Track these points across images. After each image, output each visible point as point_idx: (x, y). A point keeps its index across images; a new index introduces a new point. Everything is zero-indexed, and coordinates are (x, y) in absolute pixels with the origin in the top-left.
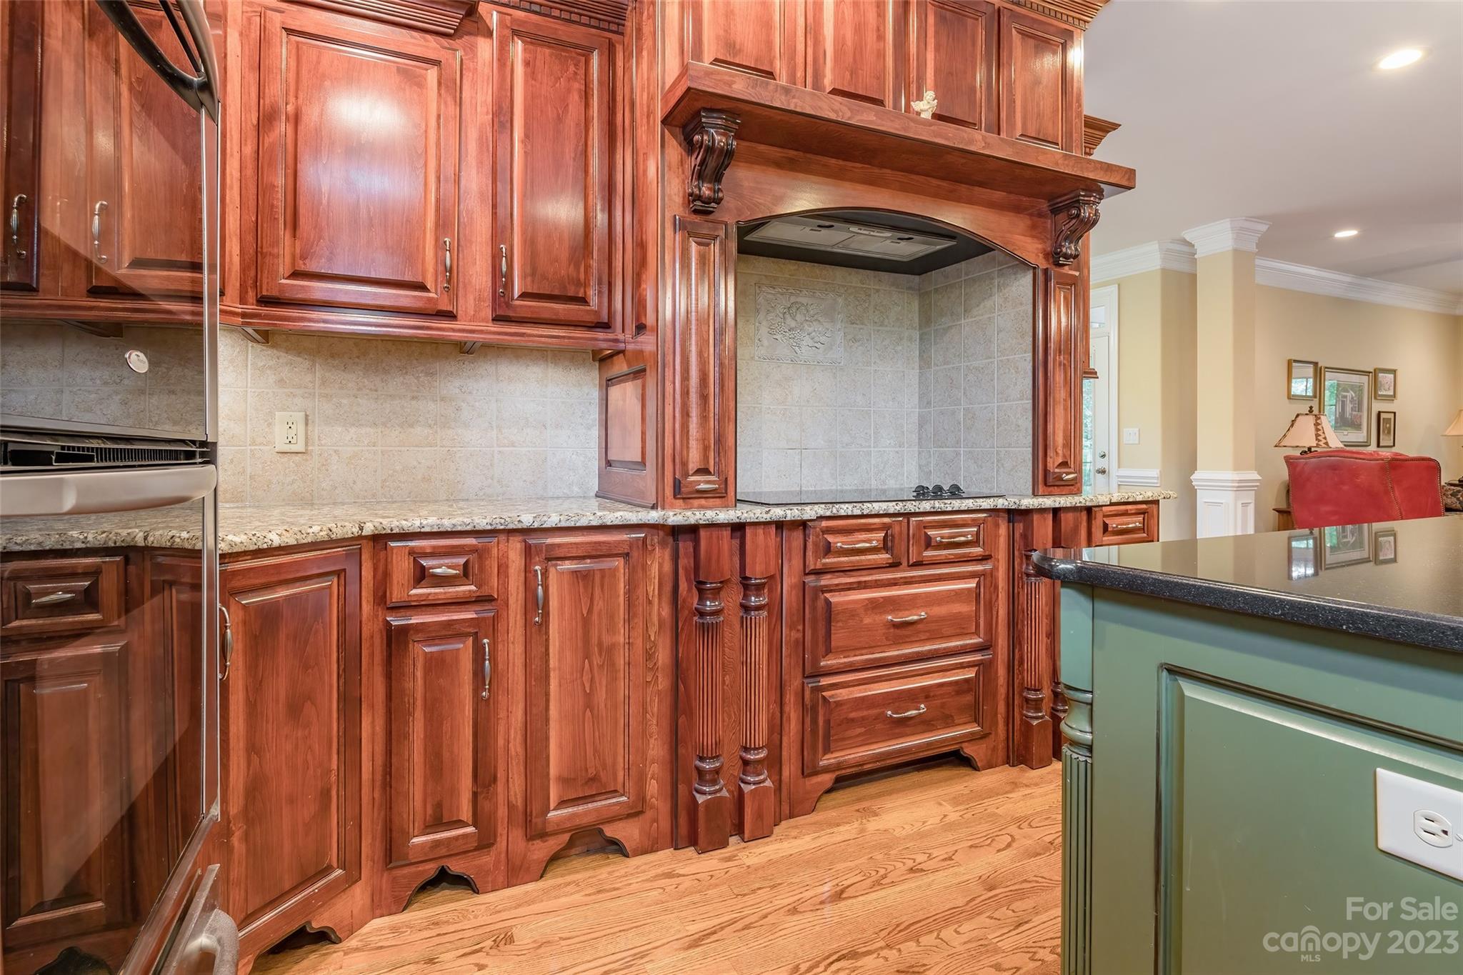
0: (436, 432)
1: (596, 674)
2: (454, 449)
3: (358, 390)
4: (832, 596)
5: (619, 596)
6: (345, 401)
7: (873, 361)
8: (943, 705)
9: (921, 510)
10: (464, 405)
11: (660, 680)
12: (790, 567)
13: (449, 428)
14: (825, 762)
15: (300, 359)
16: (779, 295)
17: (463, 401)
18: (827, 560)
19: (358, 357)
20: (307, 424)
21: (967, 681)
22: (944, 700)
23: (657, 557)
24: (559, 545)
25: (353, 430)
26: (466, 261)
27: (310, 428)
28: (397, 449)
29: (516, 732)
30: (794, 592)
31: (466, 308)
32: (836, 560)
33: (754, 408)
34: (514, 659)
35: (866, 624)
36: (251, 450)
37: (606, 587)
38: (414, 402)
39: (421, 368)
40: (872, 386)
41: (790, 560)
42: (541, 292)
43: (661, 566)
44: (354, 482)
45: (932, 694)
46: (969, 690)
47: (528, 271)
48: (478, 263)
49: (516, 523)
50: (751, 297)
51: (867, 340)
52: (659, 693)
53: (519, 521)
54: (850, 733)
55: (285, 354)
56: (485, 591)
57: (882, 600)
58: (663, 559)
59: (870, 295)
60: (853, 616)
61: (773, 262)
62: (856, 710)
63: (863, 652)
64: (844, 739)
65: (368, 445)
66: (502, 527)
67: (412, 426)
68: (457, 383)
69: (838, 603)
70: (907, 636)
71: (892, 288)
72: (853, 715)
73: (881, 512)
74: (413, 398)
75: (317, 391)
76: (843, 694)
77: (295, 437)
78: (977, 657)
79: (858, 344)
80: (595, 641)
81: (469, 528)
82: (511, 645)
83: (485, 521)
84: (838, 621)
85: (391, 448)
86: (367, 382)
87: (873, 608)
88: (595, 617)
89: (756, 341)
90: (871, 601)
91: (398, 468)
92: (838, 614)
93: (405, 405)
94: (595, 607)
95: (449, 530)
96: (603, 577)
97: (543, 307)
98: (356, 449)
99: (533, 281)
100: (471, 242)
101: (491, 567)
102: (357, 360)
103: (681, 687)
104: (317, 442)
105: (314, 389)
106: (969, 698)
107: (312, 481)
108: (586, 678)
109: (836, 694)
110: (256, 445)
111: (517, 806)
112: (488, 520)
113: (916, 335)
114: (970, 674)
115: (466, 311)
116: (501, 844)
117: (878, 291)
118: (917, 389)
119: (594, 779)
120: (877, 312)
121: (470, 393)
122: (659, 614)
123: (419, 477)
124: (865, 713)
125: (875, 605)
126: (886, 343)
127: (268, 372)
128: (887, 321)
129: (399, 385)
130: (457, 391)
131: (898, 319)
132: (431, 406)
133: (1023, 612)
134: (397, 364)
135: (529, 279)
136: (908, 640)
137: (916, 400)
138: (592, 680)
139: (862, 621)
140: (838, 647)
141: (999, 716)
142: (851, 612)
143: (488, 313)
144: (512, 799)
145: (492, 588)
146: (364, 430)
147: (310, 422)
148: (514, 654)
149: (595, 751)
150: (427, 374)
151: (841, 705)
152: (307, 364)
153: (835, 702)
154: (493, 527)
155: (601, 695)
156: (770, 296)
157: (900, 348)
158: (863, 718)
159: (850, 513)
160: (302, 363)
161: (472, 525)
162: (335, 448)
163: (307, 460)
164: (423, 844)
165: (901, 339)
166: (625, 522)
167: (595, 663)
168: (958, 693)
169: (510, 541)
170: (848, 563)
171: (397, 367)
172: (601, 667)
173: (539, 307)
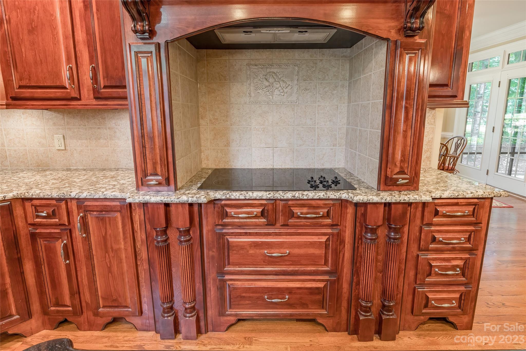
0: (108, 141)
1: (112, 260)
2: (115, 148)
3: (80, 125)
4: (231, 238)
5: (119, 229)
6: (75, 130)
7: (317, 100)
8: (301, 298)
9: (285, 198)
10: (117, 130)
11: (144, 265)
12: (207, 221)
13: (112, 140)
14: (229, 312)
15: (59, 115)
16: (260, 69)
17: (117, 129)
18: (226, 220)
19: (78, 113)
20: (64, 139)
21: (318, 288)
22: (302, 296)
23: (137, 212)
24: (89, 206)
25: (79, 141)
26: (81, 73)
27: (66, 141)
28: (95, 148)
29: (85, 276)
30: (210, 234)
31: (84, 95)
32: (231, 220)
33: (247, 128)
34: (80, 249)
35: (251, 253)
36: (49, 149)
37: (111, 224)
38: (99, 130)
39: (100, 116)
40: (317, 114)
41: (207, 218)
42: (112, 85)
43: (140, 216)
44: (83, 161)
45: (293, 292)
46: (319, 294)
47: (105, 75)
48: (86, 74)
49: (68, 196)
50: (244, 72)
51: (314, 89)
52: (144, 270)
53: (70, 195)
54: (242, 302)
55: (54, 113)
56: (62, 222)
57: (261, 243)
58: (141, 213)
59: (316, 64)
60: (242, 248)
61: (256, 52)
62: (246, 293)
63: (250, 266)
64: (239, 305)
65: (85, 147)
66: (63, 197)
67: (99, 139)
68: (114, 122)
69: (233, 242)
70: (278, 262)
71: (331, 58)
72: (244, 295)
73: (258, 198)
74: (99, 128)
75: (66, 127)
76: (239, 284)
77: (61, 144)
78: (326, 277)
79: (308, 91)
80: (109, 246)
81: (50, 197)
82: (78, 243)
83: (56, 194)
84: (233, 251)
85: (93, 148)
86: (82, 123)
87: (255, 246)
88: (108, 237)
89: (248, 94)
90: (254, 242)
91: (97, 155)
92: (233, 247)
93: (96, 131)
94: (108, 233)
95: (42, 197)
96: (110, 220)
97: (113, 91)
98: (81, 148)
99: (107, 80)
100: (83, 65)
101: (62, 213)
102: (77, 114)
103: (151, 270)
104: (69, 146)
105: (65, 126)
106: (319, 297)
107: (69, 160)
108: (108, 260)
109: (235, 284)
110: (50, 147)
111: (89, 303)
112: (57, 194)
113: (347, 84)
114: (321, 285)
115: (84, 96)
116: (85, 314)
117: (321, 60)
118: (346, 115)
119: (116, 300)
120: (321, 73)
121: (119, 125)
122: (141, 237)
123: (104, 159)
124: (251, 295)
125: (256, 245)
126: (327, 89)
127: (50, 120)
128: (327, 77)
129: (93, 123)
130: (114, 125)
131: (334, 75)
132: (105, 131)
133: (361, 257)
134: (91, 115)
135: (106, 79)
136: (277, 264)
137: (345, 121)
138: (110, 261)
139: (248, 252)
140: (233, 263)
141: (343, 308)
142: (241, 247)
143: (92, 96)
144: (87, 300)
145: (64, 221)
146: (83, 141)
147: (65, 138)
148: (80, 247)
149: (115, 289)
150: (102, 118)
151: (237, 289)
152: (61, 117)
153: (233, 287)
154: (59, 197)
155: (115, 269)
156: (254, 70)
157: (336, 92)
158: (250, 297)
159: (237, 198)
160: (60, 116)
161: (51, 196)
162: (75, 148)
163: (66, 152)
164: (54, 310)
165: (336, 87)
166: (115, 198)
167: (111, 255)
168: (311, 294)
169: (72, 202)
170: (239, 223)
171: (92, 116)
172: (113, 257)
173: (111, 92)
